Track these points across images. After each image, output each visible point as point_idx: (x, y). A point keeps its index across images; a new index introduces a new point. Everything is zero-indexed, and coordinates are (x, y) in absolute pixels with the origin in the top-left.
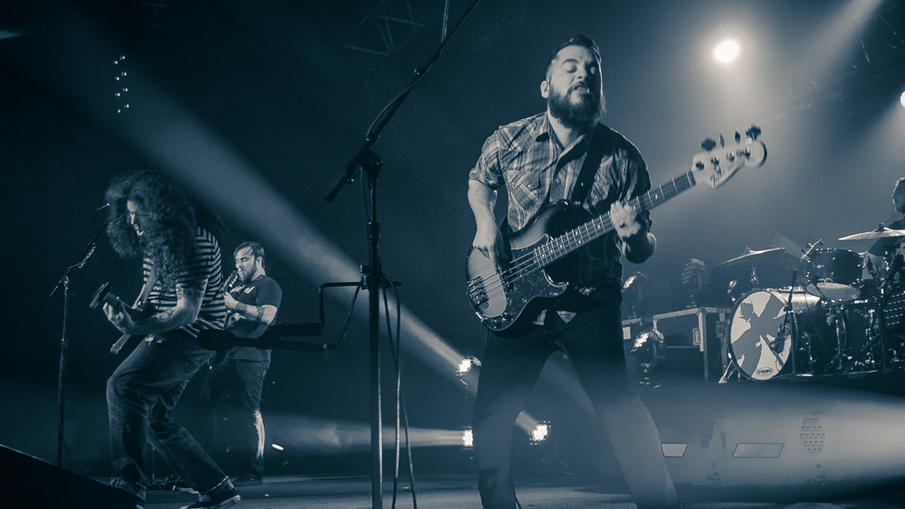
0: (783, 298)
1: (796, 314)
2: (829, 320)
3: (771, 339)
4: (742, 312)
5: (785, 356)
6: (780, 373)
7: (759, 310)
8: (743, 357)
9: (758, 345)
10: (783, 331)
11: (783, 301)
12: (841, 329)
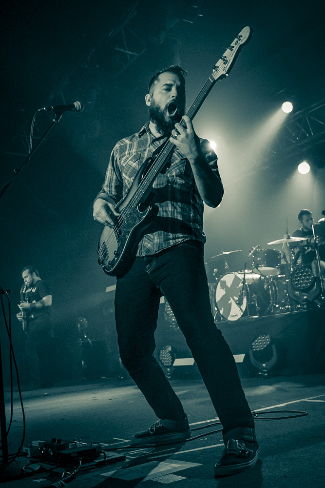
0: (241, 276)
1: (248, 285)
2: (265, 286)
3: (236, 298)
4: (221, 285)
5: (244, 307)
6: (242, 316)
7: (229, 284)
8: (223, 309)
9: (230, 302)
10: (242, 294)
11: (241, 279)
12: (272, 291)
